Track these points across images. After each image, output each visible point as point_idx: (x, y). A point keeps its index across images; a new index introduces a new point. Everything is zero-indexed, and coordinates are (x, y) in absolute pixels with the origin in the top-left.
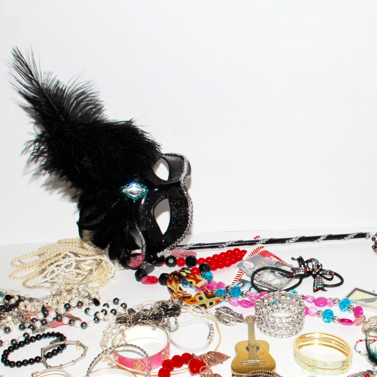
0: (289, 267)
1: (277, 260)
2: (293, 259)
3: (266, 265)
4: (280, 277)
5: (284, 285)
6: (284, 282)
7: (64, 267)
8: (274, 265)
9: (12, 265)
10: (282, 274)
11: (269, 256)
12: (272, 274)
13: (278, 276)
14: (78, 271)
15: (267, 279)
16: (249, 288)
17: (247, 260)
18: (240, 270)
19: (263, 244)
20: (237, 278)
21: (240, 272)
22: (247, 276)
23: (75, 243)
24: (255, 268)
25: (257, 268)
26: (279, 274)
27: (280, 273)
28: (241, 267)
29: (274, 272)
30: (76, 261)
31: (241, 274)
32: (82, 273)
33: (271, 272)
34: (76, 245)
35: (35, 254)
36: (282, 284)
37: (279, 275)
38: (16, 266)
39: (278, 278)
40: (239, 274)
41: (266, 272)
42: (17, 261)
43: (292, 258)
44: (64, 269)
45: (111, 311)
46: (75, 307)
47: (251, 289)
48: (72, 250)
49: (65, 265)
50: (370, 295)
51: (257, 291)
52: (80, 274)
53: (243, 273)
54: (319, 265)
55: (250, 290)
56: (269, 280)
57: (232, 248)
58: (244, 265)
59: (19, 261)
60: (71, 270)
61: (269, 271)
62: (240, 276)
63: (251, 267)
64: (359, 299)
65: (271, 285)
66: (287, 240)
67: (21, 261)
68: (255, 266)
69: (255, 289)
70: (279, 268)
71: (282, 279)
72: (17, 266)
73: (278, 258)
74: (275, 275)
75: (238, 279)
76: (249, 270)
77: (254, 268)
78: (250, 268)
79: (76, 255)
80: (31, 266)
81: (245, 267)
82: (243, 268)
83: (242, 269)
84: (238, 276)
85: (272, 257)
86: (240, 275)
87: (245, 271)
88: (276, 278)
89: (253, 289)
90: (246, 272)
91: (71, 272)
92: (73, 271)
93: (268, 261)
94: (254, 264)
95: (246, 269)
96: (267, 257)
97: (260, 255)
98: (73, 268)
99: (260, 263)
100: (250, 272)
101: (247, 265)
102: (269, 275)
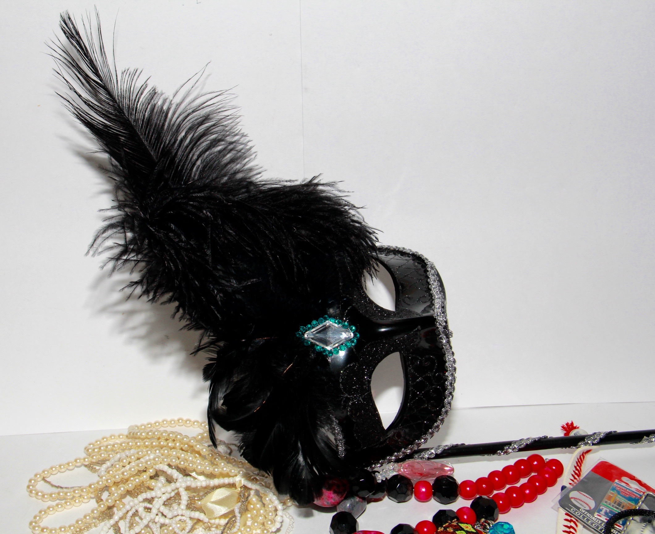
1: (645, 491)
7: (162, 504)
8: (643, 502)
9: (31, 492)
11: (620, 479)
12: (649, 528)
14: (197, 515)
17: (577, 488)
18: (566, 514)
19: (593, 444)
21: (569, 518)
22: (585, 530)
24: (601, 510)
25: (605, 510)
28: (570, 508)
29: (650, 522)
30: (188, 489)
31: (572, 524)
32: (206, 520)
33: (643, 521)
35: (79, 464)
38: (40, 494)
40: (568, 524)
41: (633, 521)
42: (39, 479)
44: (162, 509)
48: (174, 462)
49: (164, 498)
52: (199, 521)
53: (576, 522)
58: (572, 500)
59: (44, 479)
60: (180, 512)
61: (637, 518)
62: (572, 530)
63: (590, 508)
66: (645, 437)
67: (48, 479)
68: (598, 505)
72: (43, 496)
73: (640, 482)
76: (588, 514)
77: (598, 510)
78: (588, 508)
79: (185, 473)
80: (77, 495)
81: (578, 508)
82: (575, 509)
83: (572, 511)
84: (568, 529)
85: (624, 479)
86: (571, 527)
87: (581, 518)
90: (585, 520)
91: (178, 515)
92: (183, 514)
93: (623, 491)
94: (594, 499)
95: (582, 512)
96: (616, 481)
97: (598, 476)
98: (183, 507)
99: (606, 496)
100: (592, 519)
101: (580, 502)
102: (642, 530)
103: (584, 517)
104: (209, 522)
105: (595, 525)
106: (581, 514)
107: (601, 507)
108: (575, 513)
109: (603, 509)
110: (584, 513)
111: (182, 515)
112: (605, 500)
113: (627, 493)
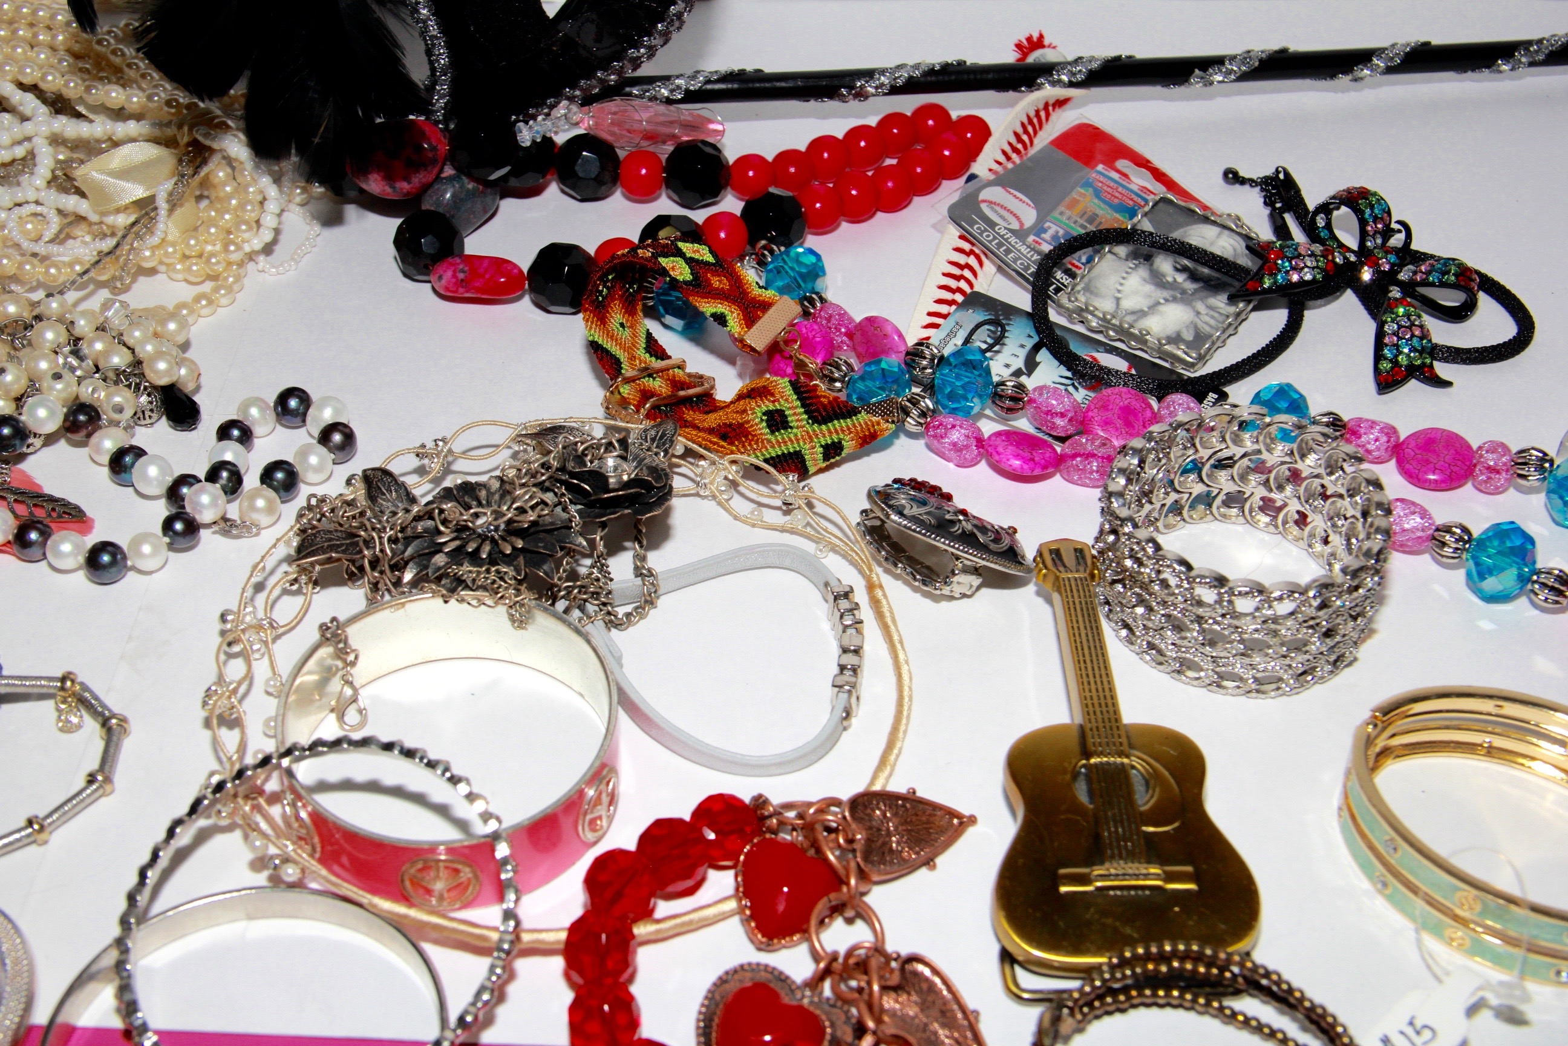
0: (1226, 232)
1: (1160, 190)
2: (1233, 177)
3: (1100, 212)
4: (1184, 292)
5: (1213, 343)
6: (1212, 322)
8: (1145, 215)
11: (1110, 164)
12: (1143, 272)
13: (1173, 286)
14: (71, 202)
15: (1118, 300)
16: (1023, 353)
17: (1002, 181)
18: (962, 237)
19: (1072, 84)
20: (953, 284)
21: (967, 246)
22: (999, 277)
23: (49, 28)
24: (1045, 231)
25: (1055, 231)
26: (1177, 270)
27: (1184, 269)
28: (972, 223)
29: (1148, 258)
30: (56, 141)
31: (972, 261)
32: (94, 216)
33: (1134, 255)
34: (54, 37)
36: (1200, 338)
37: (1180, 278)
39: (1175, 299)
40: (962, 259)
41: (1109, 256)
43: (1226, 173)
45: (267, 476)
46: (50, 440)
47: (1038, 358)
48: (30, 75)
51: (1069, 374)
52: (81, 219)
53: (983, 258)
54: (1395, 225)
55: (1031, 365)
56: (1127, 304)
57: (908, 104)
58: (984, 207)
60: (32, 195)
61: (1122, 250)
62: (967, 273)
63: (1022, 224)
65: (1141, 340)
66: (1197, 71)
68: (1041, 219)
69: (1056, 363)
70: (1176, 235)
71: (1200, 306)
73: (1159, 175)
74: (1158, 280)
75: (959, 290)
76: (1013, 240)
77: (1038, 229)
78: (1015, 226)
79: (60, 105)
81: (992, 224)
82: (983, 226)
83: (975, 230)
84: (956, 271)
85: (1123, 164)
86: (968, 266)
87: (993, 246)
88: (1166, 294)
89: (1043, 356)
90: (1001, 252)
91: (27, 202)
92: (41, 201)
93: (1109, 190)
94: (1037, 207)
95: (998, 234)
96: (1100, 167)
97: (1061, 155)
98: (40, 182)
99: (1068, 200)
100: (1019, 251)
101: (998, 208)
102: (1125, 275)
103: (1000, 245)
104: (101, 223)
105: (1022, 264)
106: (995, 238)
107: (1048, 224)
108: (981, 234)
109: (1049, 228)
110: (1002, 236)
111: (37, 203)
112: (1062, 208)
113: (1117, 194)
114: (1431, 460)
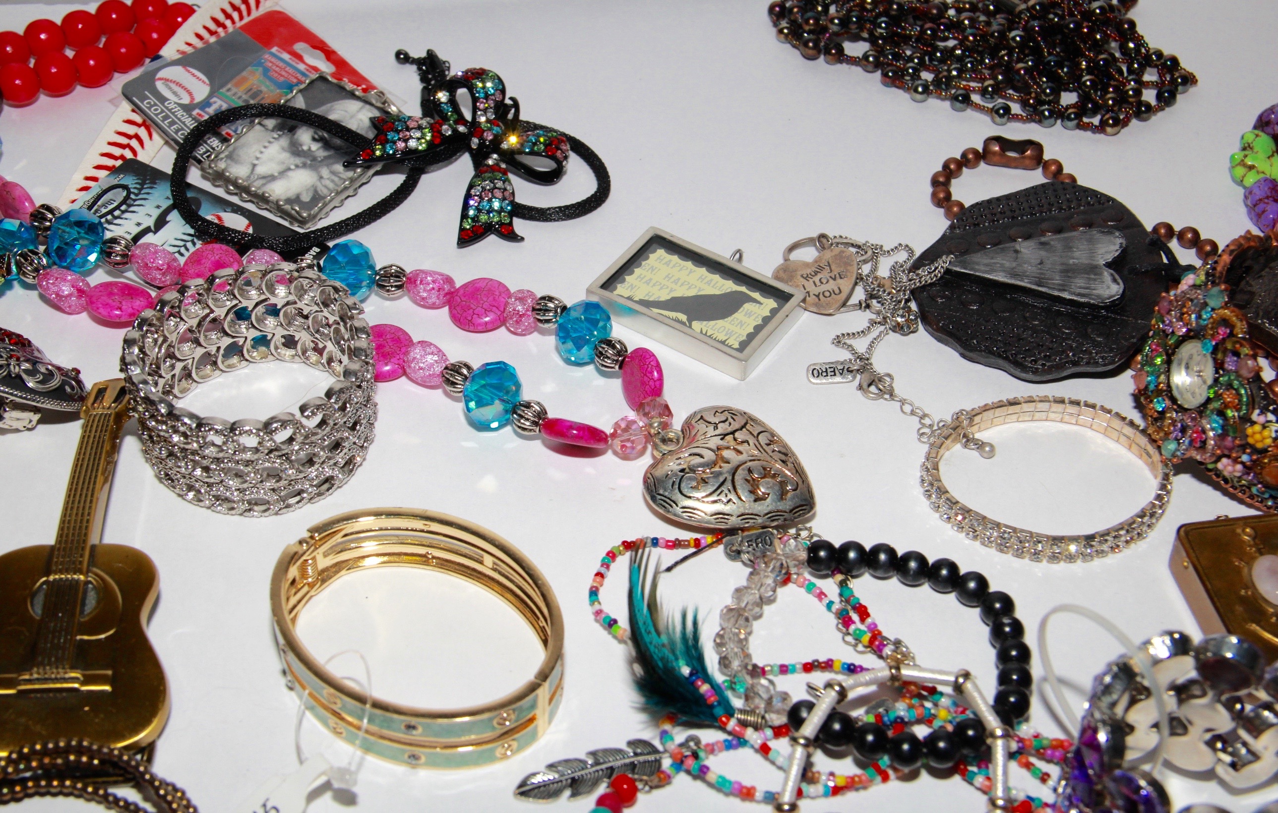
0: (368, 107)
1: (326, 68)
2: (403, 57)
3: (263, 88)
4: (314, 159)
6: (331, 185)
8: (301, 91)
10: (327, 145)
11: (287, 46)
12: (284, 142)
13: (308, 154)
15: (254, 166)
16: (156, 213)
17: (185, 61)
18: (135, 111)
20: (117, 151)
21: (138, 119)
22: (163, 147)
24: (211, 105)
25: (219, 105)
26: (314, 139)
27: (321, 140)
28: (143, 98)
29: (292, 130)
31: (142, 132)
33: (279, 128)
37: (315, 147)
39: (304, 165)
40: (131, 130)
41: (258, 127)
43: (398, 54)
47: (168, 219)
50: (716, 278)
51: (192, 231)
53: (151, 129)
54: (508, 102)
55: (161, 222)
56: (261, 170)
58: (159, 85)
61: (270, 123)
62: (134, 143)
63: (192, 99)
64: (662, 299)
68: (211, 95)
69: (184, 222)
71: (325, 172)
73: (330, 55)
74: (295, 149)
75: (122, 157)
76: (180, 113)
77: (205, 104)
78: (186, 100)
81: (163, 99)
82: (153, 100)
83: (144, 105)
84: (123, 140)
85: (299, 46)
86: (136, 136)
87: (158, 119)
88: (298, 161)
89: (175, 217)
90: (165, 125)
93: (277, 69)
94: (212, 84)
95: (167, 108)
96: (274, 50)
97: (248, 38)
99: (238, 78)
100: (184, 123)
101: (173, 86)
102: (267, 144)
103: (166, 117)
105: (182, 134)
106: (162, 111)
107: (214, 99)
108: (149, 108)
109: (215, 102)
110: (170, 110)
112: (229, 86)
113: (284, 73)
114: (472, 306)
